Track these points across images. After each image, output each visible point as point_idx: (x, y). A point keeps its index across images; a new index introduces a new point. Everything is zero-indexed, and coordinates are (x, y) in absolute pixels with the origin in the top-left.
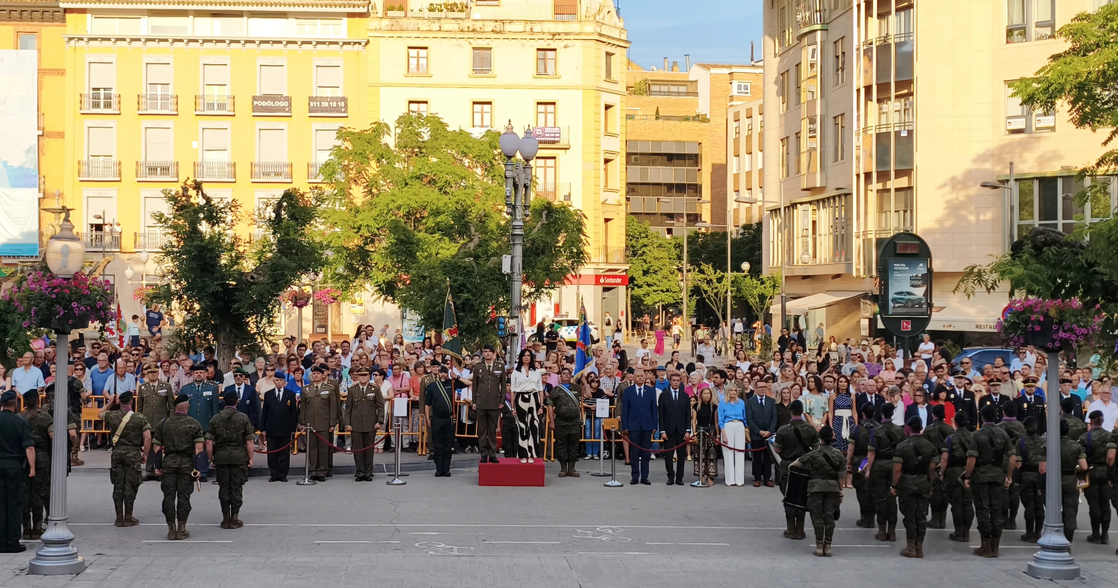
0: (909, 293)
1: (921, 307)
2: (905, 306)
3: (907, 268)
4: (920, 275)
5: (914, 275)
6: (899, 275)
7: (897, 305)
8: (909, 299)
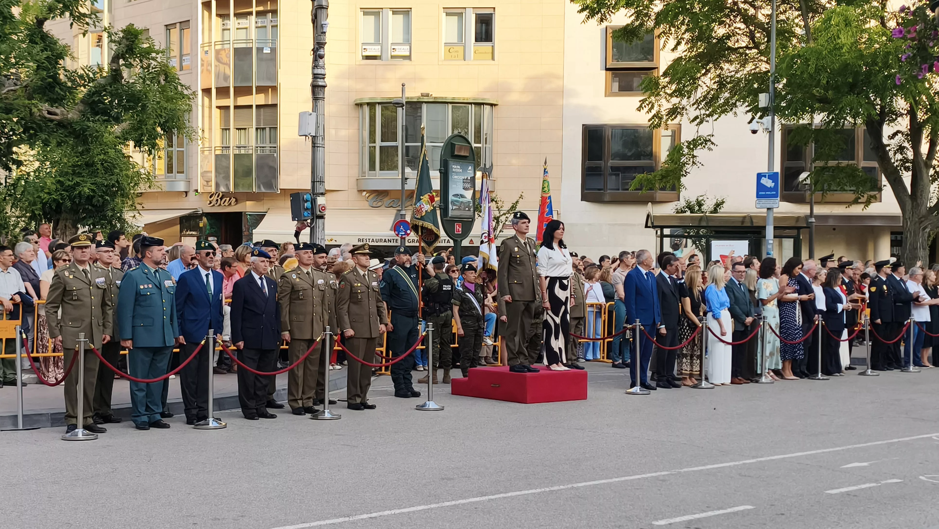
0: (462, 196)
1: (469, 210)
2: (459, 209)
3: (461, 170)
4: (469, 178)
5: (466, 177)
6: (456, 177)
7: (454, 207)
8: (462, 202)
